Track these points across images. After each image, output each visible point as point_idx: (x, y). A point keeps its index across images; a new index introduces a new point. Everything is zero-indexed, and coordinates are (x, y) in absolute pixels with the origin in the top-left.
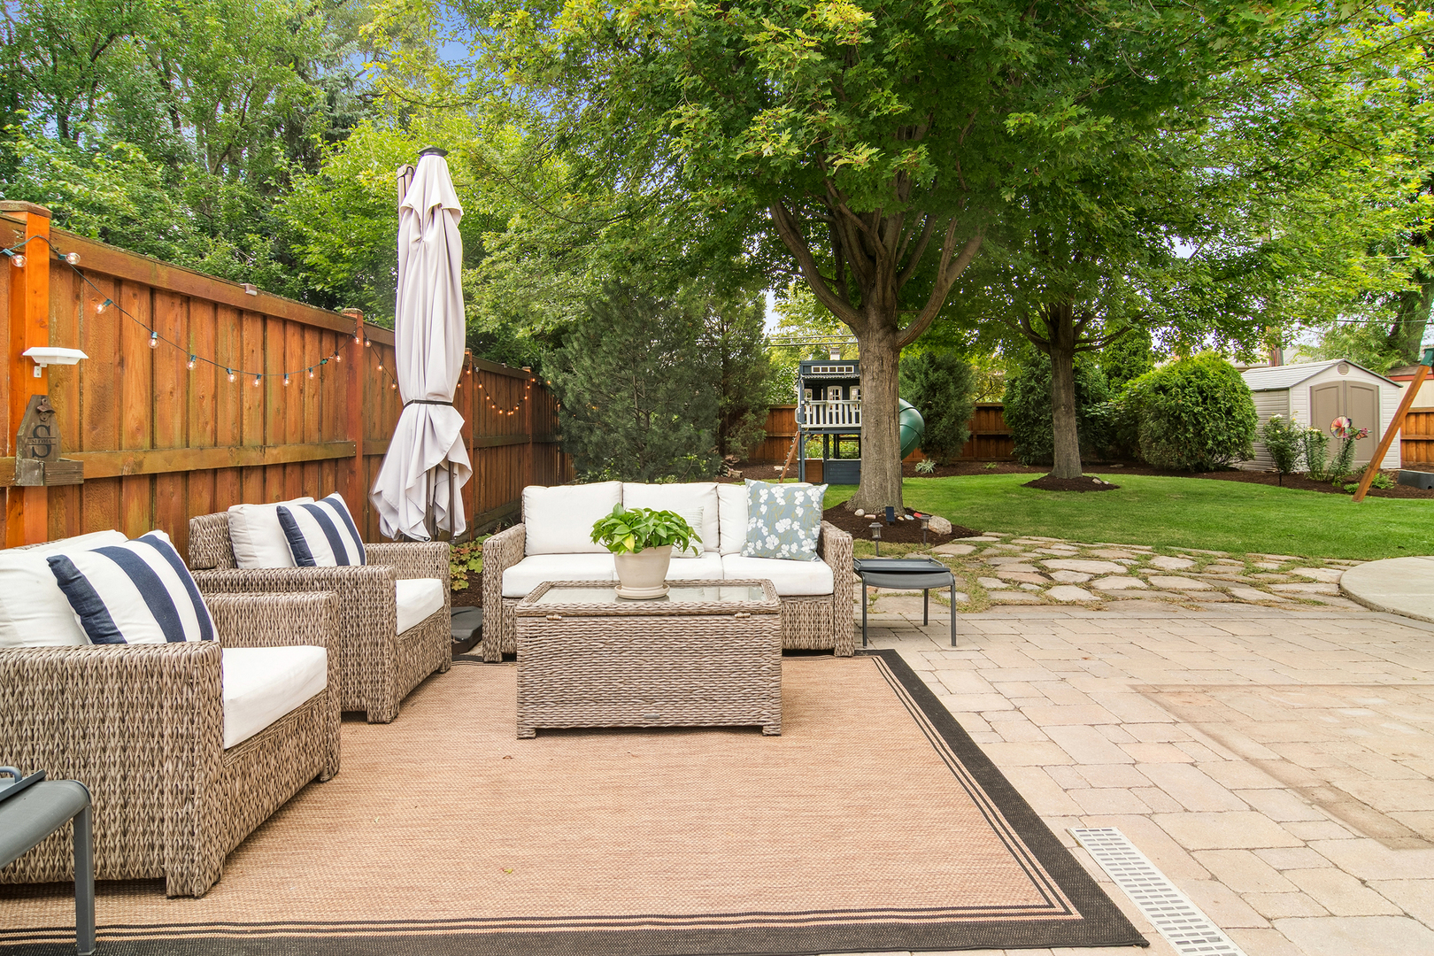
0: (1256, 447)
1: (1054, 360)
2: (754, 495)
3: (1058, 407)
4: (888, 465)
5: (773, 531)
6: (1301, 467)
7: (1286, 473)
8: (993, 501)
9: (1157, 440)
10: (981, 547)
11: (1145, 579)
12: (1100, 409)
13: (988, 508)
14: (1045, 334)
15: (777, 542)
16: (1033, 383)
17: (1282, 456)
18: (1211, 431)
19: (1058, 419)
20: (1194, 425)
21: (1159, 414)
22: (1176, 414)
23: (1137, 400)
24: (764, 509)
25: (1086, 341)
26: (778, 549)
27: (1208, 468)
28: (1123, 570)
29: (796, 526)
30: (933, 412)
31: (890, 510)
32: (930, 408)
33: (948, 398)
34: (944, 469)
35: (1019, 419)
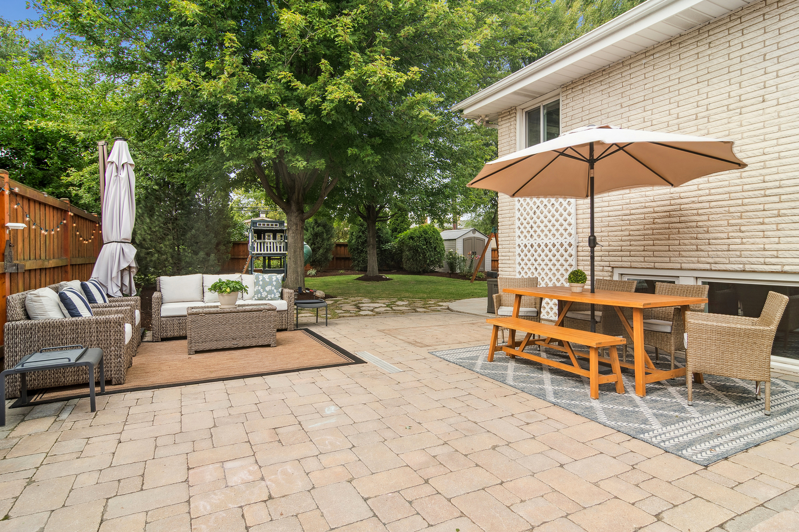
0: (444, 263)
1: (368, 225)
2: (257, 278)
3: (370, 245)
4: (299, 270)
5: (264, 290)
6: (458, 271)
7: (452, 273)
8: (342, 286)
9: (409, 260)
10: (336, 301)
11: (391, 308)
12: (387, 246)
13: (340, 288)
14: (365, 214)
15: (266, 294)
16: (361, 234)
17: (452, 266)
18: (428, 256)
19: (370, 251)
20: (423, 254)
21: (410, 249)
22: (416, 249)
23: (402, 242)
24: (261, 283)
25: (381, 217)
26: (267, 296)
27: (427, 271)
28: (385, 305)
29: (273, 288)
30: (316, 246)
31: (300, 288)
32: (315, 244)
33: (323, 240)
34: (321, 273)
35: (354, 250)
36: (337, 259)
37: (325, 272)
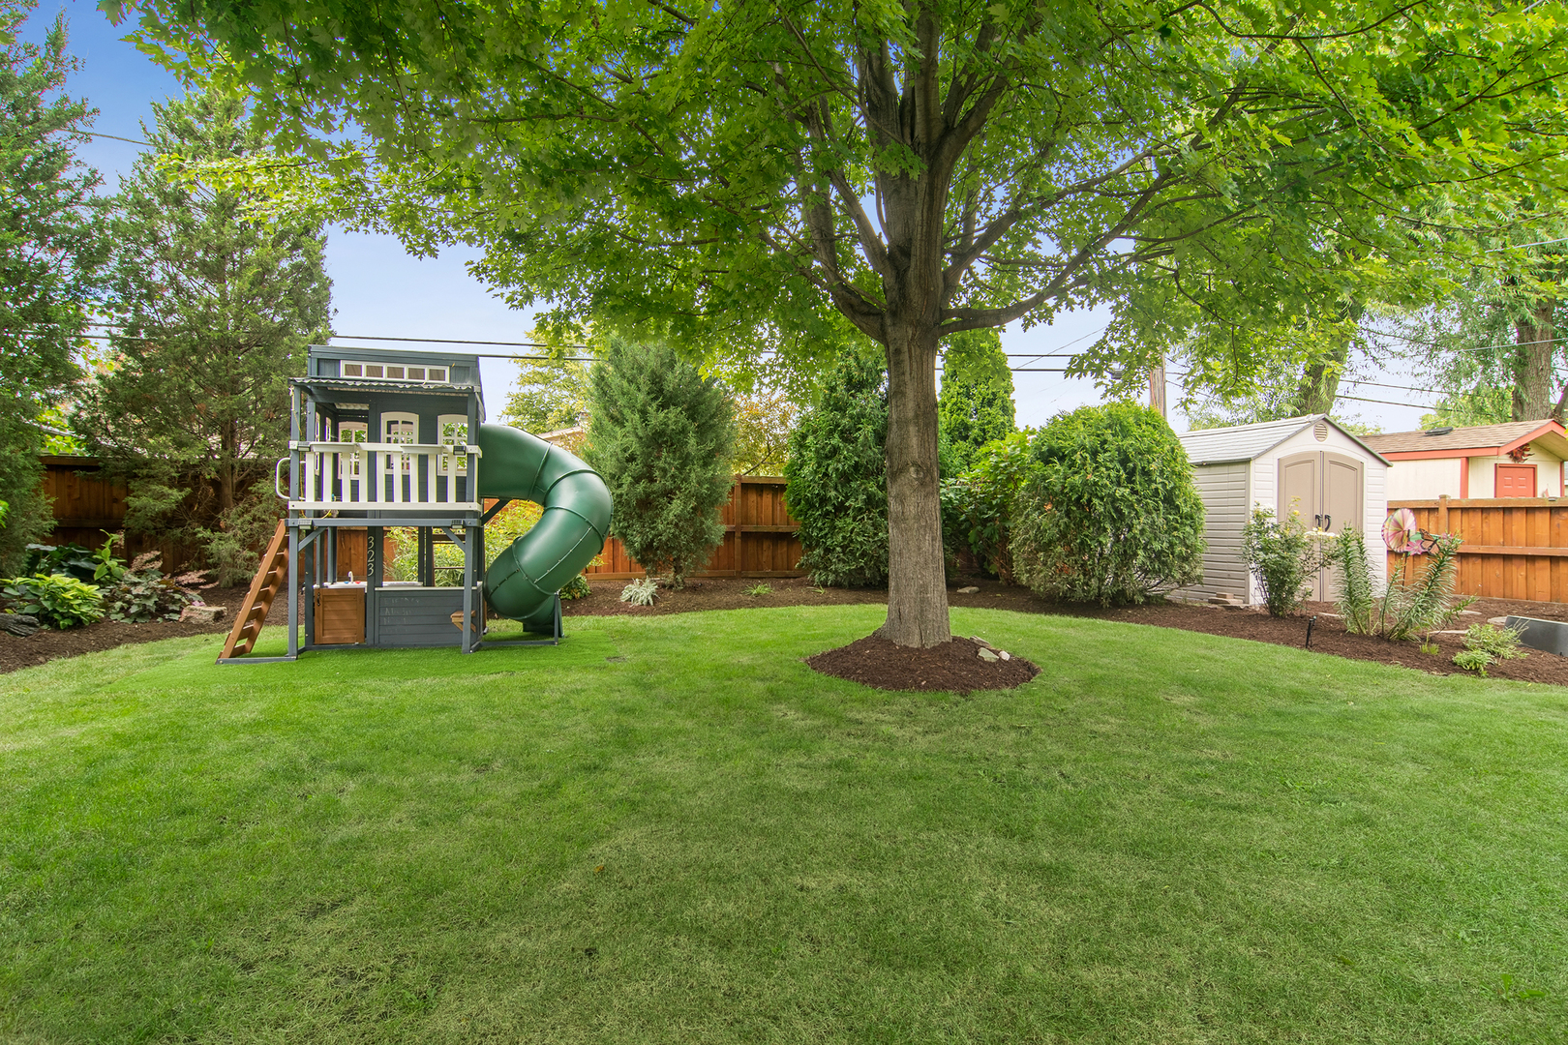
3: (902, 470)
9: (1046, 547)
16: (836, 440)
18: (1142, 531)
19: (901, 499)
20: (1113, 521)
21: (1053, 499)
22: (1084, 500)
23: (1006, 476)
27: (1132, 601)
30: (657, 486)
32: (652, 480)
33: (686, 460)
34: (675, 596)
35: (811, 505)
36: (746, 536)
37: (694, 589)
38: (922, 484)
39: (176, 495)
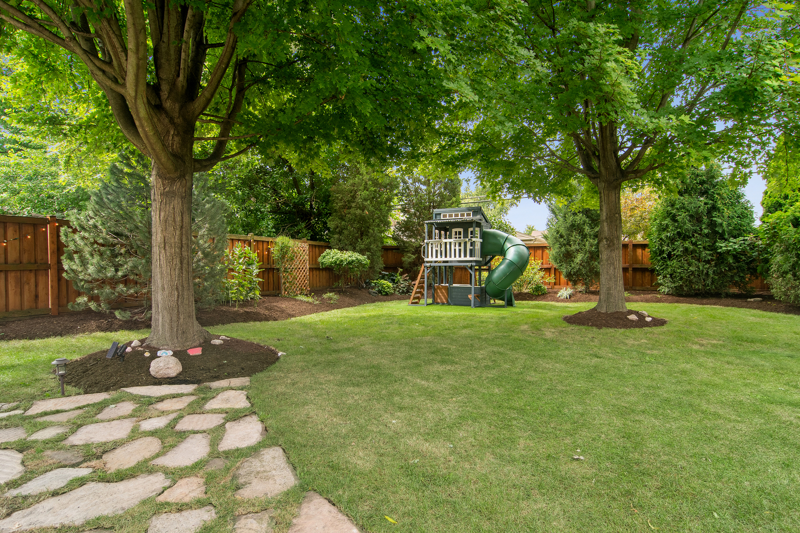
12: (732, 244)
30: (572, 248)
38: (609, 246)
39: (413, 257)
